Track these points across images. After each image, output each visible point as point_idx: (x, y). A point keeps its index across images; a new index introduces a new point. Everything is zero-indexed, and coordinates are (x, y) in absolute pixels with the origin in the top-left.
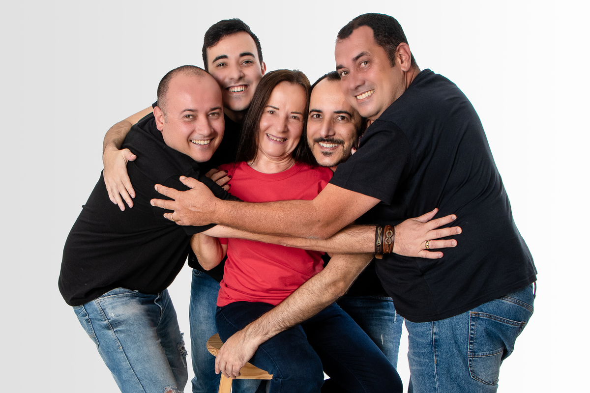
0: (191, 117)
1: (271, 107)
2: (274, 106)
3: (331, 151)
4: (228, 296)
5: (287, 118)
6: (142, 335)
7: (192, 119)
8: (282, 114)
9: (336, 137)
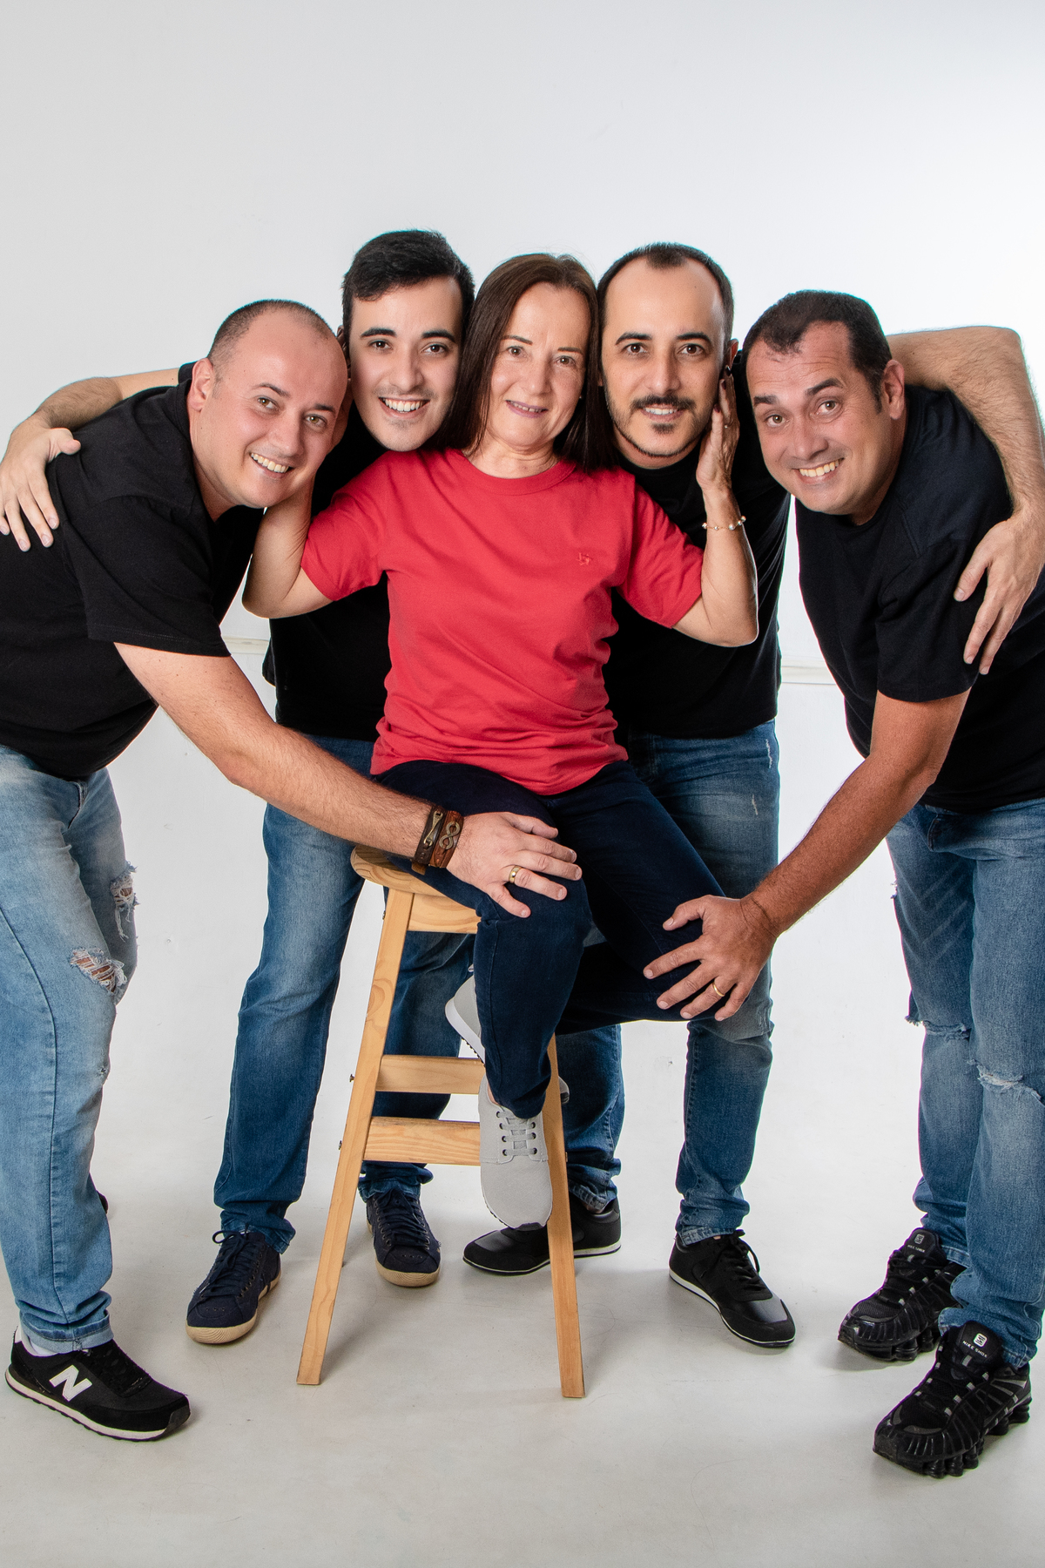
0: (270, 405)
1: (516, 338)
2: (520, 335)
3: (672, 422)
4: (393, 750)
5: (549, 362)
6: (22, 834)
7: (271, 409)
8: (538, 354)
9: (682, 395)
